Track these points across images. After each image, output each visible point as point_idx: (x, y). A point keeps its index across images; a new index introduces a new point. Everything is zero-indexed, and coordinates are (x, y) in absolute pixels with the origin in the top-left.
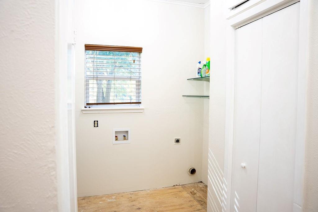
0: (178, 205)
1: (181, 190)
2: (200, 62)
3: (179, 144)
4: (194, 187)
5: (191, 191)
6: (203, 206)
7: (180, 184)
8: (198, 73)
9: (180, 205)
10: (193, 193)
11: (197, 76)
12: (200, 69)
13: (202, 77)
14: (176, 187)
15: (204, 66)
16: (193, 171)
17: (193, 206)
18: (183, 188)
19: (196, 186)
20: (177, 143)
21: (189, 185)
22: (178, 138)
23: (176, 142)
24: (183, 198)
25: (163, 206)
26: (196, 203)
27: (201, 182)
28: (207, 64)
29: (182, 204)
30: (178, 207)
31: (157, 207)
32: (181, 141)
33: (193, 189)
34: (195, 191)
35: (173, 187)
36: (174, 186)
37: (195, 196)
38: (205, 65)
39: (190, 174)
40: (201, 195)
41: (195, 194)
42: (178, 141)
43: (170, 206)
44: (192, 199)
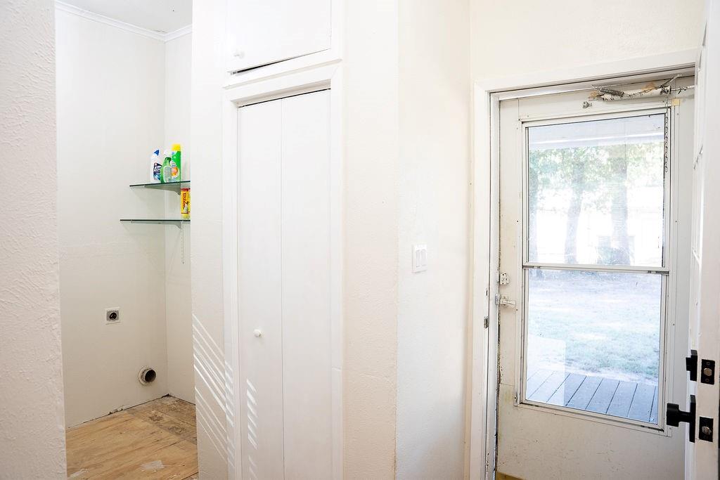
0: (129, 446)
1: (127, 419)
2: (157, 152)
3: (116, 321)
4: (155, 407)
5: (150, 415)
6: (182, 436)
7: (124, 408)
8: (155, 173)
9: (132, 445)
10: (155, 418)
11: (153, 180)
12: (158, 165)
13: (163, 183)
14: (117, 414)
15: (168, 161)
16: (150, 376)
17: (161, 440)
18: (133, 414)
19: (159, 404)
20: (112, 321)
21: (144, 406)
22: (113, 309)
23: (111, 318)
24: (137, 432)
25: (96, 455)
26: (165, 434)
27: (168, 395)
28: (173, 157)
29: (137, 443)
30: (130, 449)
31: (82, 461)
32: (121, 316)
33: (153, 412)
34: (160, 414)
35: (109, 416)
36: (111, 413)
37: (161, 422)
38: (169, 159)
39: (143, 382)
40: (173, 418)
41: (160, 418)
42: (113, 316)
43: (114, 451)
44: (157, 429)
